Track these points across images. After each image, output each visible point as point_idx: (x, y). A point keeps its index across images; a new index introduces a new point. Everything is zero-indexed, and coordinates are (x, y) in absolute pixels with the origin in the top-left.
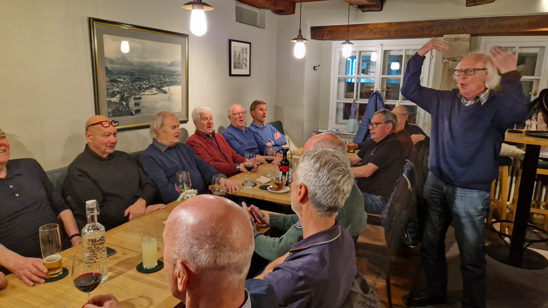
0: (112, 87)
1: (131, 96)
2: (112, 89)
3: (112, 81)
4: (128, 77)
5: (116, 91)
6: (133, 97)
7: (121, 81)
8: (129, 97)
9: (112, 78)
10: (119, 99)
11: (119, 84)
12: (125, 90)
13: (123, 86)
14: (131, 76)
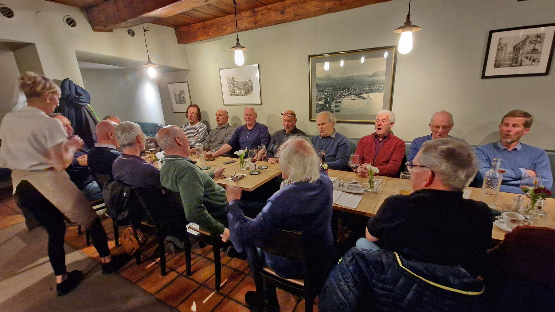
0: (320, 95)
1: (333, 100)
2: (320, 96)
3: (319, 91)
4: (331, 88)
5: (322, 97)
6: (334, 101)
7: (326, 91)
8: (331, 101)
9: (320, 90)
10: (324, 102)
11: (325, 93)
12: (328, 96)
13: (328, 94)
14: (333, 87)
